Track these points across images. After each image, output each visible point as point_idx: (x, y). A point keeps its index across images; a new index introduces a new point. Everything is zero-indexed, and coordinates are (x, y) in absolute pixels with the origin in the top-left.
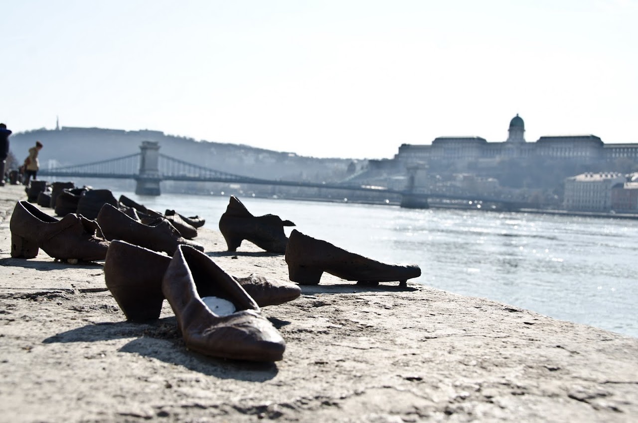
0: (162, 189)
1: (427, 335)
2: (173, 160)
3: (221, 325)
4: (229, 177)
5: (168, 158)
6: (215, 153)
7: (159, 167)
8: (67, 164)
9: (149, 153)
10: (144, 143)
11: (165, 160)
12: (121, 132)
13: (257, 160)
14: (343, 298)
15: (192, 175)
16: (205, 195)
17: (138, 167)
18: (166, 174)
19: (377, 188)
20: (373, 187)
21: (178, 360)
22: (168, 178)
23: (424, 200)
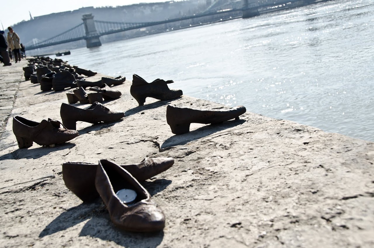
0: (101, 41)
1: (247, 172)
2: (103, 22)
3: (129, 213)
4: (138, 25)
5: (100, 22)
6: (126, 12)
7: (97, 29)
8: (44, 39)
9: (88, 21)
10: (83, 16)
11: (99, 24)
12: (69, 13)
13: (152, 10)
14: (202, 143)
15: (116, 29)
16: (127, 39)
17: (85, 32)
18: (101, 32)
19: (226, 10)
20: (224, 10)
21: (111, 236)
22: (103, 34)
23: (256, 11)
